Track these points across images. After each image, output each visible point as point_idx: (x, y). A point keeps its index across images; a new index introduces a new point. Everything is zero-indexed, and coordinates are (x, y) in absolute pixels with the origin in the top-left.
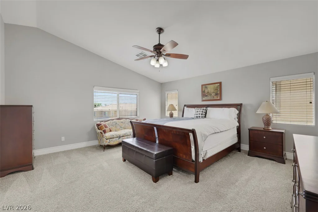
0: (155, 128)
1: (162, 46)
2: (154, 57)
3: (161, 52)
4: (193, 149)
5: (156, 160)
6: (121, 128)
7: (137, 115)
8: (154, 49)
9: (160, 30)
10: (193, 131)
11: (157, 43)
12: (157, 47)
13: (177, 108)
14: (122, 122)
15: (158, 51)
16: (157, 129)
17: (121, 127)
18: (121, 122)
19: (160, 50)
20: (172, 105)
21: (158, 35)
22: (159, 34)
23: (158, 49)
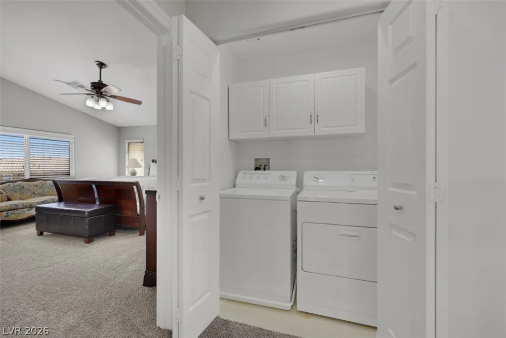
0: (94, 186)
1: (105, 85)
2: (92, 97)
3: (102, 93)
4: (138, 204)
5: (89, 218)
6: (34, 195)
7: (69, 175)
8: (91, 86)
9: (101, 65)
10: (137, 184)
11: (96, 80)
12: (96, 85)
13: (142, 164)
14: (37, 186)
15: (97, 90)
16: (96, 186)
17: (34, 193)
18: (34, 186)
19: (101, 89)
20: (135, 160)
21: (99, 69)
22: (101, 68)
23: (98, 88)
